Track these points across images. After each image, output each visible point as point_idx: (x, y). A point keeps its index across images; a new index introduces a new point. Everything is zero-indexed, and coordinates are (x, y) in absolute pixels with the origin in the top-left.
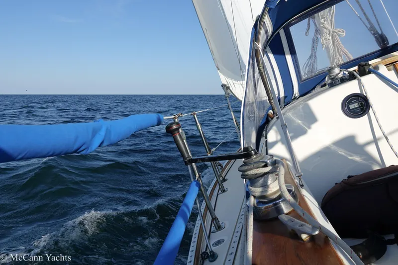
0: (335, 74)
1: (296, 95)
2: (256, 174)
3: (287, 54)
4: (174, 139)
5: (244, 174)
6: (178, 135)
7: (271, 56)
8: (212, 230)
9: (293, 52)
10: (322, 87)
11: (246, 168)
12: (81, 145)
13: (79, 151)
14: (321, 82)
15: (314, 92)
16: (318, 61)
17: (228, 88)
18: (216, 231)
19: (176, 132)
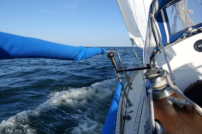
0: (190, 31)
1: (168, 42)
2: (154, 77)
3: (164, 22)
4: (111, 60)
5: (147, 77)
6: (113, 59)
7: (156, 23)
8: (127, 106)
9: (167, 21)
10: (181, 38)
11: (148, 74)
12: (74, 56)
13: (74, 59)
14: (181, 36)
15: (177, 41)
16: (177, 27)
17: (133, 40)
18: (129, 106)
19: (112, 57)
